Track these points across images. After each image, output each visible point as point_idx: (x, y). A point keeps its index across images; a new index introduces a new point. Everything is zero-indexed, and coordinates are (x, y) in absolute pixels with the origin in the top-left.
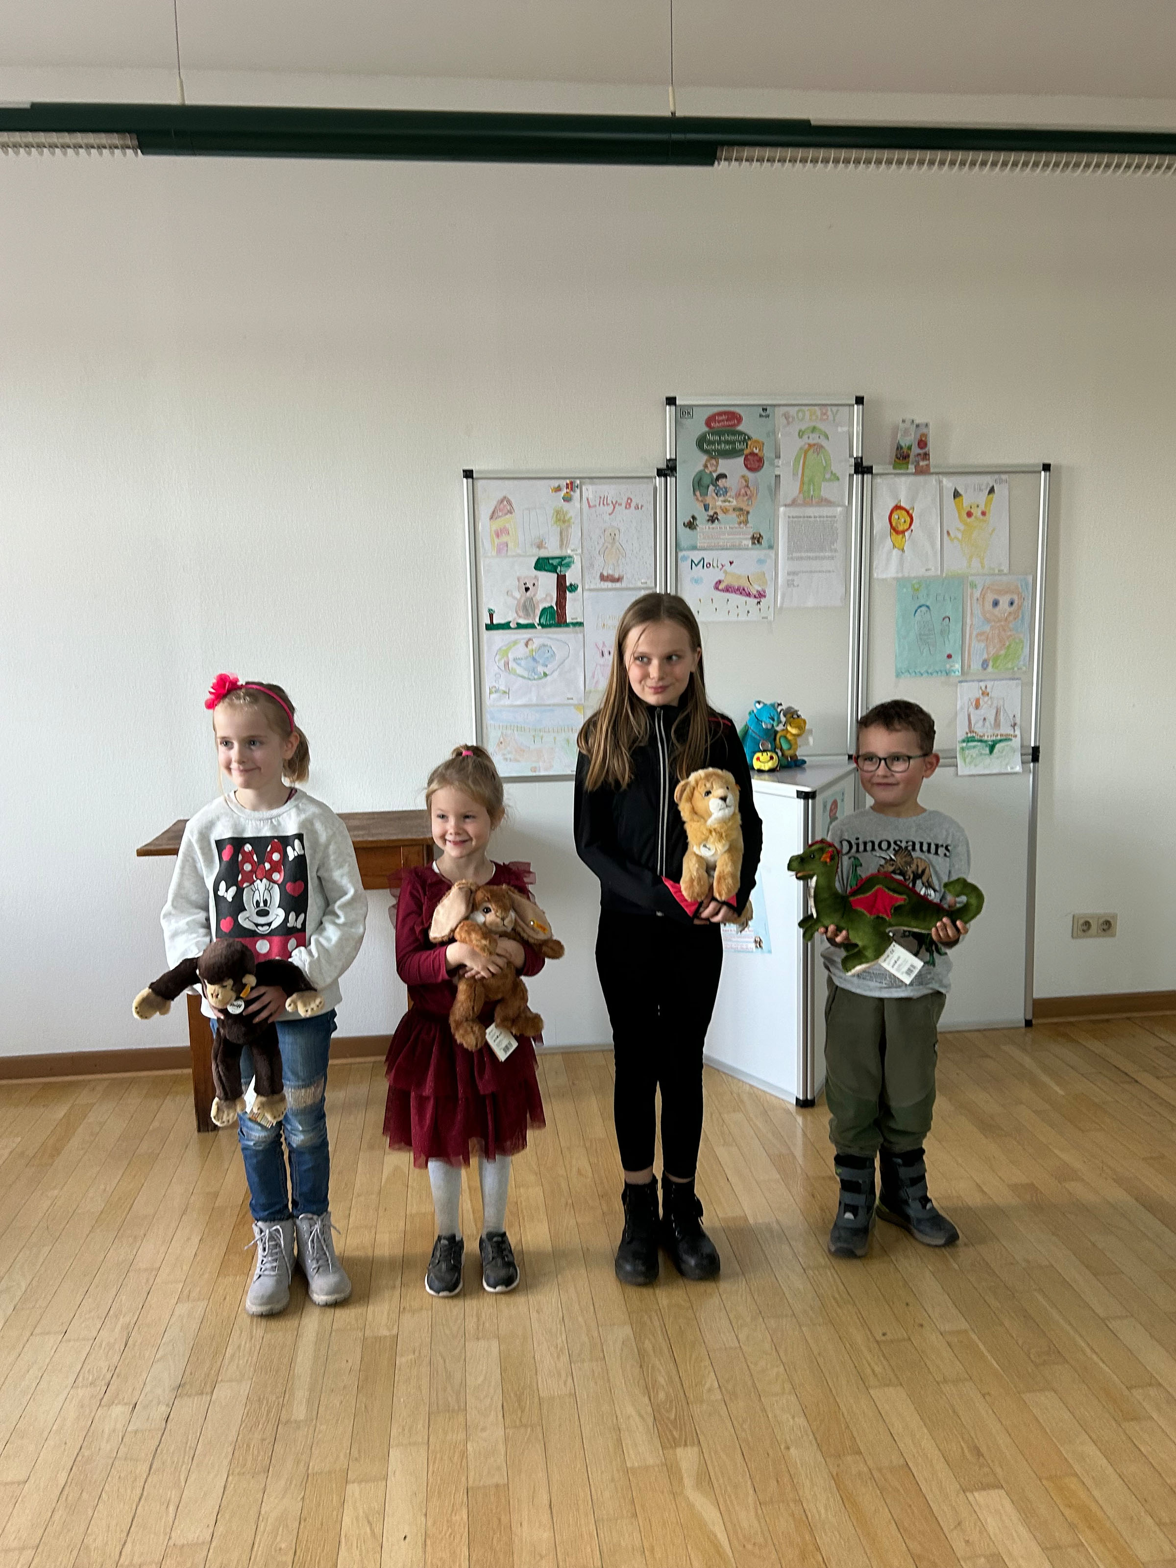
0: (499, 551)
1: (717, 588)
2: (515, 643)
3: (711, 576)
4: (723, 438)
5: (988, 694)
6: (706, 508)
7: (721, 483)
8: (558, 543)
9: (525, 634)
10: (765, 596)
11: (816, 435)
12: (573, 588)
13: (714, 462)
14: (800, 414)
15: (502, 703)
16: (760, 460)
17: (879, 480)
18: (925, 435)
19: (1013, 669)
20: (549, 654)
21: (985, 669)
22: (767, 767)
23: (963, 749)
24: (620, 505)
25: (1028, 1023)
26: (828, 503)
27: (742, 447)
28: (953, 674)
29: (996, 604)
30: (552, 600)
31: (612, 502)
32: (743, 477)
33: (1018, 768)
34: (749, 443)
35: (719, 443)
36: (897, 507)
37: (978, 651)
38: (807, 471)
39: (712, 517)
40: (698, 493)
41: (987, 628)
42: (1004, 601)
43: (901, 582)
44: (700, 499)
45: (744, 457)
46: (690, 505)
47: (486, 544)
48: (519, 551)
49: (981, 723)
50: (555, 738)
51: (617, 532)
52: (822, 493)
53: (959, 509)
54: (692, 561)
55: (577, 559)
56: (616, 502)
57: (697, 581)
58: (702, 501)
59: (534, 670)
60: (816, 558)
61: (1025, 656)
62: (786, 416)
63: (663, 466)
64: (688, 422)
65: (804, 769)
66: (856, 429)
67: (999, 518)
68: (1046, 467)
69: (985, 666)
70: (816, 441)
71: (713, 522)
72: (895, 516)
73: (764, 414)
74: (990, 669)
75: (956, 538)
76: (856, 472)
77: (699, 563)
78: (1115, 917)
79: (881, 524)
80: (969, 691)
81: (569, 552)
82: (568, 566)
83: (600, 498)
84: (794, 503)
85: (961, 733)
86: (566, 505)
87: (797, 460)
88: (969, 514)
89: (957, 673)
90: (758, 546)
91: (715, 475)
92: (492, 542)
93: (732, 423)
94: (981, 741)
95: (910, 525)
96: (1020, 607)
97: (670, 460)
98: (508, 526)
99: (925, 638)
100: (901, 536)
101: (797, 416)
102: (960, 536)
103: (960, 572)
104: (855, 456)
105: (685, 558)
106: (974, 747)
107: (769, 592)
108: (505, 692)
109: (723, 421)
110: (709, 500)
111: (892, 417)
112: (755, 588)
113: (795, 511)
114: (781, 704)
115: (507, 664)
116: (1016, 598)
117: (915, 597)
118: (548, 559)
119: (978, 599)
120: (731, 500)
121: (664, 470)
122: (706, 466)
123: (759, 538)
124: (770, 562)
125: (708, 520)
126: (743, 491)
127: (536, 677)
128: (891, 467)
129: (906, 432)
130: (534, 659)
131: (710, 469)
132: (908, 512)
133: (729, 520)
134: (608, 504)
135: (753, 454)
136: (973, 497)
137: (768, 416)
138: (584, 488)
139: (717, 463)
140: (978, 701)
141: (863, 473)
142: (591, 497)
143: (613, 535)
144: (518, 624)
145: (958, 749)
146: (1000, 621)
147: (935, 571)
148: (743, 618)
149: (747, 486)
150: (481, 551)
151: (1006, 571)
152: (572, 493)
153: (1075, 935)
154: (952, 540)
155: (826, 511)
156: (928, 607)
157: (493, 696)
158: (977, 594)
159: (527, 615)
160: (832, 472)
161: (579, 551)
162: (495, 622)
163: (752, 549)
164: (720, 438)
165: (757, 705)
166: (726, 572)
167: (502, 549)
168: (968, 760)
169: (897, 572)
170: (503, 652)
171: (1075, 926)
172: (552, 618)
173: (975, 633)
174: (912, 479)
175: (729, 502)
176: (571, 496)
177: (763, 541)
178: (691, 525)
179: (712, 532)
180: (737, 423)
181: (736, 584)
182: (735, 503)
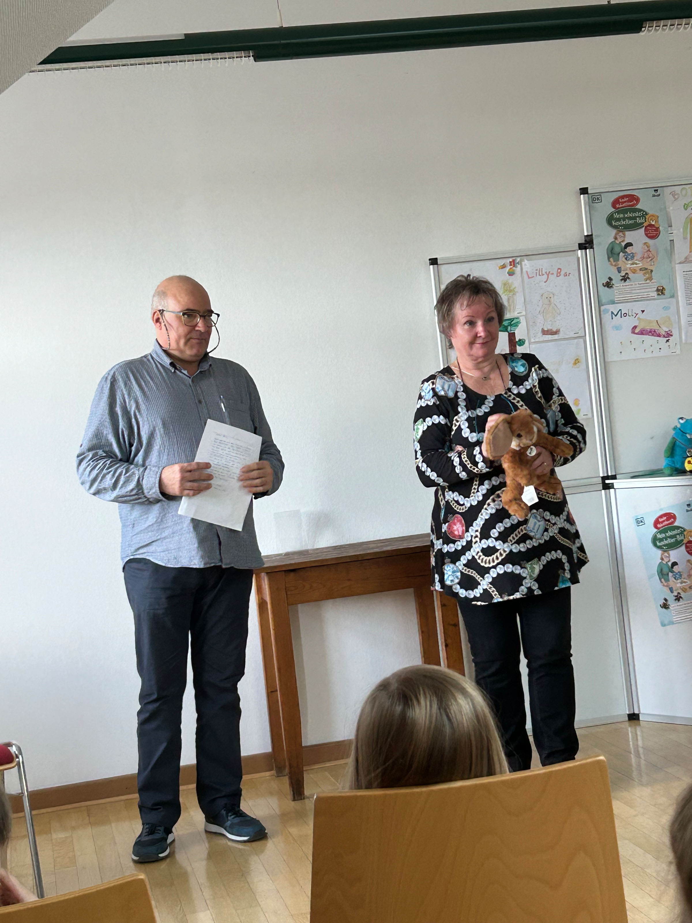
1: (633, 332)
3: (627, 323)
4: (627, 216)
6: (619, 270)
7: (629, 249)
10: (672, 336)
12: (521, 342)
13: (621, 234)
14: (684, 192)
16: (657, 230)
24: (553, 274)
27: (643, 221)
31: (546, 273)
32: (645, 243)
34: (647, 217)
35: (624, 219)
40: (611, 259)
44: (614, 264)
45: (644, 228)
46: (606, 270)
54: (612, 313)
55: (523, 320)
56: (549, 272)
57: (618, 328)
58: (615, 266)
62: (673, 194)
63: (583, 241)
64: (597, 205)
71: (625, 280)
73: (656, 194)
77: (617, 314)
81: (516, 315)
82: (516, 325)
83: (537, 270)
84: (686, 261)
86: (511, 279)
87: (685, 227)
90: (662, 296)
91: (623, 244)
93: (632, 203)
97: (587, 236)
101: (681, 193)
105: (607, 311)
107: (675, 332)
109: (625, 202)
110: (620, 264)
112: (664, 329)
113: (688, 267)
120: (638, 262)
121: (585, 244)
123: (662, 290)
124: (673, 309)
125: (622, 280)
126: (646, 255)
131: (620, 240)
133: (637, 279)
134: (543, 275)
135: (651, 225)
137: (659, 195)
138: (523, 263)
139: (624, 235)
142: (528, 271)
148: (657, 354)
149: (649, 251)
152: (514, 268)
161: (524, 313)
163: (657, 299)
164: (624, 216)
165: (680, 420)
166: (639, 318)
175: (636, 264)
176: (514, 270)
177: (666, 292)
178: (608, 285)
179: (624, 289)
180: (636, 202)
181: (648, 328)
182: (641, 265)
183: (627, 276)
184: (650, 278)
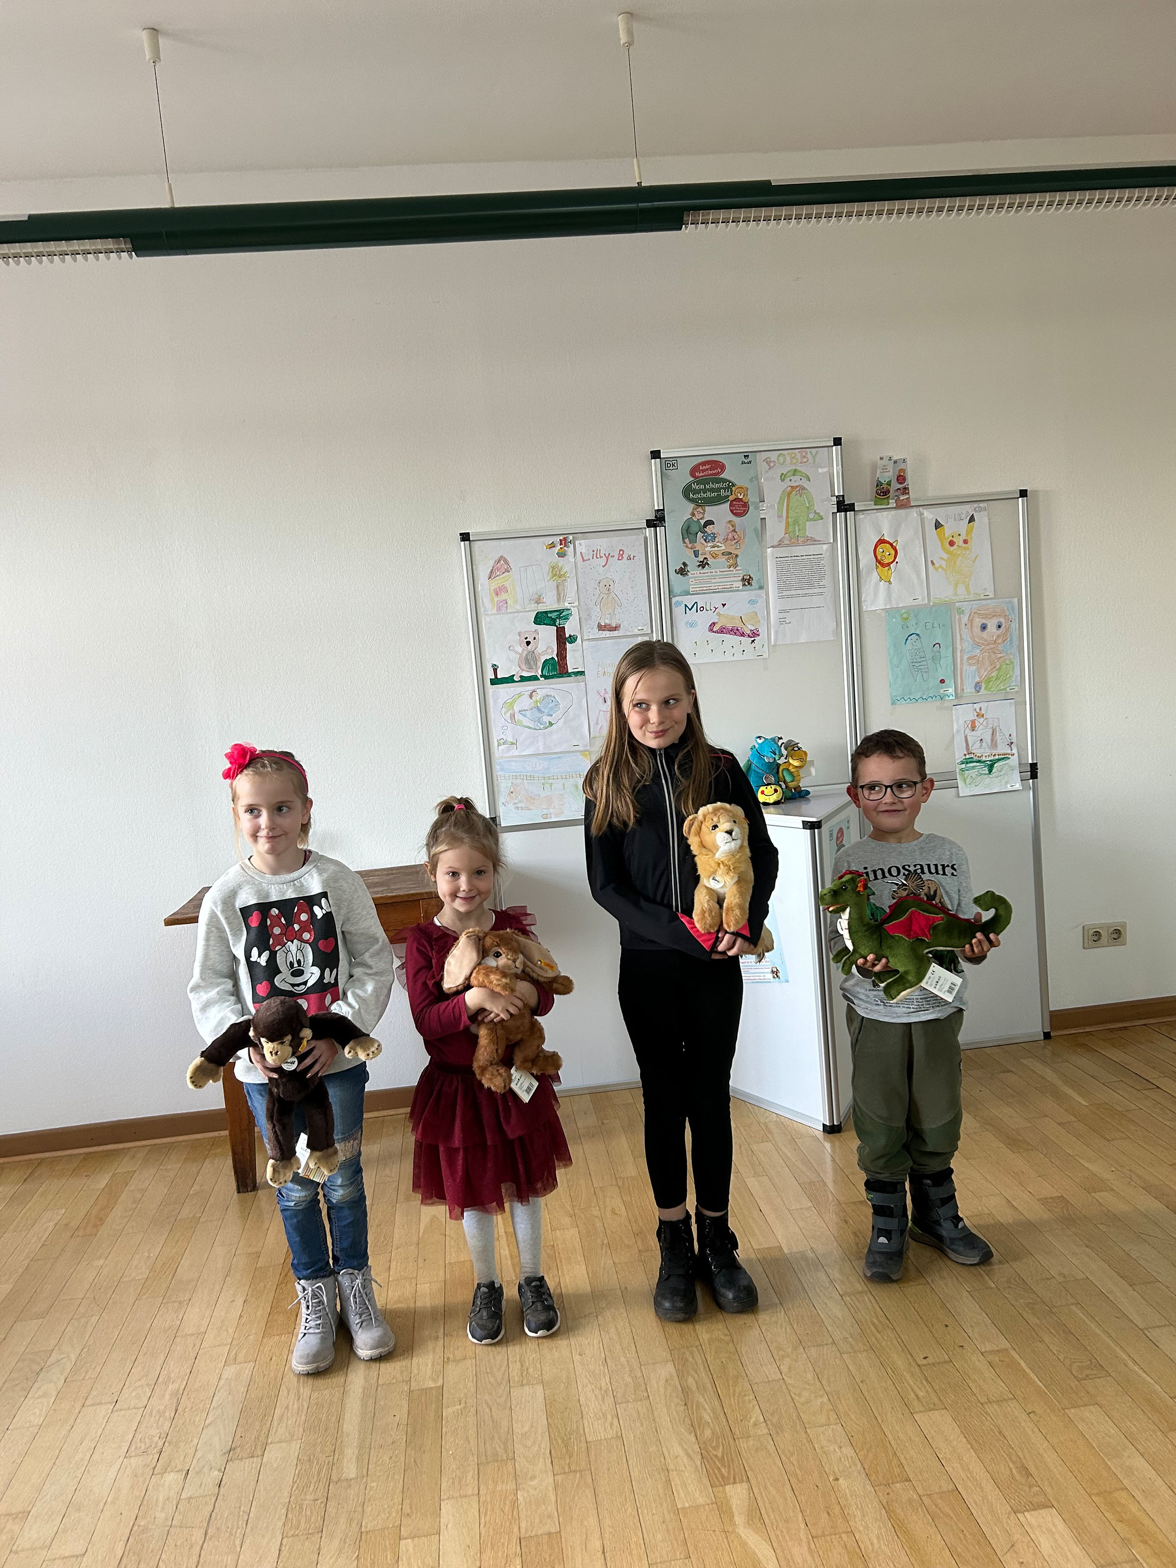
0: (499, 609)
1: (711, 630)
2: (520, 695)
3: (704, 619)
4: (707, 487)
5: (983, 716)
6: (696, 554)
7: (709, 529)
8: (555, 598)
9: (529, 686)
10: (759, 635)
11: (797, 478)
12: (573, 639)
13: (700, 509)
14: (781, 459)
15: (510, 754)
16: (746, 505)
17: (861, 516)
18: (903, 470)
19: (1005, 689)
20: (553, 704)
21: (978, 692)
22: (771, 800)
23: (962, 770)
24: (613, 556)
25: (1047, 1036)
26: (814, 541)
27: (729, 494)
28: (947, 698)
29: (984, 627)
30: (553, 652)
31: (605, 555)
32: (730, 521)
33: (1018, 786)
34: (733, 489)
35: (705, 491)
36: (882, 541)
37: (970, 674)
38: (791, 513)
39: (703, 562)
40: (687, 540)
41: (977, 652)
42: (992, 625)
43: (890, 612)
44: (690, 546)
45: (729, 503)
46: (680, 553)
47: (486, 601)
48: (518, 607)
49: (978, 744)
50: (564, 785)
51: (611, 583)
52: (807, 534)
53: (941, 538)
54: (686, 606)
55: (574, 611)
56: (609, 554)
57: (692, 625)
58: (691, 548)
59: (539, 720)
60: (806, 595)
61: (1016, 677)
62: (767, 461)
63: (652, 517)
64: (672, 473)
65: (808, 800)
66: (836, 469)
67: (981, 547)
68: (1023, 493)
69: (978, 688)
70: (800, 483)
71: (703, 568)
72: (880, 550)
73: (746, 461)
74: (983, 691)
75: (940, 566)
76: (838, 511)
77: (692, 607)
78: (1124, 925)
79: (867, 558)
80: (963, 714)
81: (567, 605)
82: (566, 618)
83: (593, 551)
84: (779, 545)
85: (959, 755)
86: (561, 561)
87: (780, 503)
88: (952, 543)
89: (951, 696)
90: (749, 587)
91: (702, 522)
92: (492, 600)
93: (716, 471)
94: (979, 761)
95: (895, 557)
96: (1008, 629)
97: (658, 510)
98: (506, 584)
99: (918, 665)
100: (887, 568)
101: (778, 460)
102: (944, 564)
103: (947, 599)
104: (836, 494)
105: (678, 603)
106: (973, 767)
107: (763, 631)
108: (513, 743)
109: (707, 469)
110: (698, 547)
111: (869, 455)
112: (749, 627)
113: (782, 552)
114: (781, 738)
115: (513, 716)
116: (1002, 620)
117: (905, 627)
118: (546, 612)
119: (966, 625)
120: (720, 545)
121: (654, 520)
122: (693, 514)
123: (749, 580)
124: (761, 603)
125: (699, 566)
126: (730, 536)
127: (542, 727)
128: (873, 503)
129: (884, 469)
130: (539, 710)
131: (698, 516)
132: (891, 545)
133: (719, 565)
134: (601, 557)
135: (737, 500)
136: (954, 527)
137: (750, 462)
138: (577, 542)
139: (704, 510)
140: (973, 722)
141: (846, 511)
142: (583, 551)
143: (608, 586)
144: (521, 677)
145: (958, 770)
146: (988, 645)
147: (922, 599)
148: (739, 657)
149: (734, 531)
150: (481, 610)
151: (992, 596)
152: (566, 548)
153: (1086, 945)
154: (936, 569)
155: (812, 549)
156: (918, 635)
157: (501, 748)
158: (965, 619)
159: (531, 668)
160: (815, 511)
161: (576, 604)
162: (499, 677)
163: (741, 591)
164: (705, 486)
165: (758, 739)
166: (719, 614)
167: (502, 607)
168: (968, 781)
169: (886, 605)
170: (509, 705)
171: (1086, 938)
172: (554, 669)
173: (965, 657)
174: (893, 512)
175: (718, 547)
176: (565, 551)
177: (754, 583)
178: (682, 572)
179: (703, 577)
180: (720, 470)
181: (730, 626)
182: (723, 548)
183: (705, 561)
184: (735, 565)
